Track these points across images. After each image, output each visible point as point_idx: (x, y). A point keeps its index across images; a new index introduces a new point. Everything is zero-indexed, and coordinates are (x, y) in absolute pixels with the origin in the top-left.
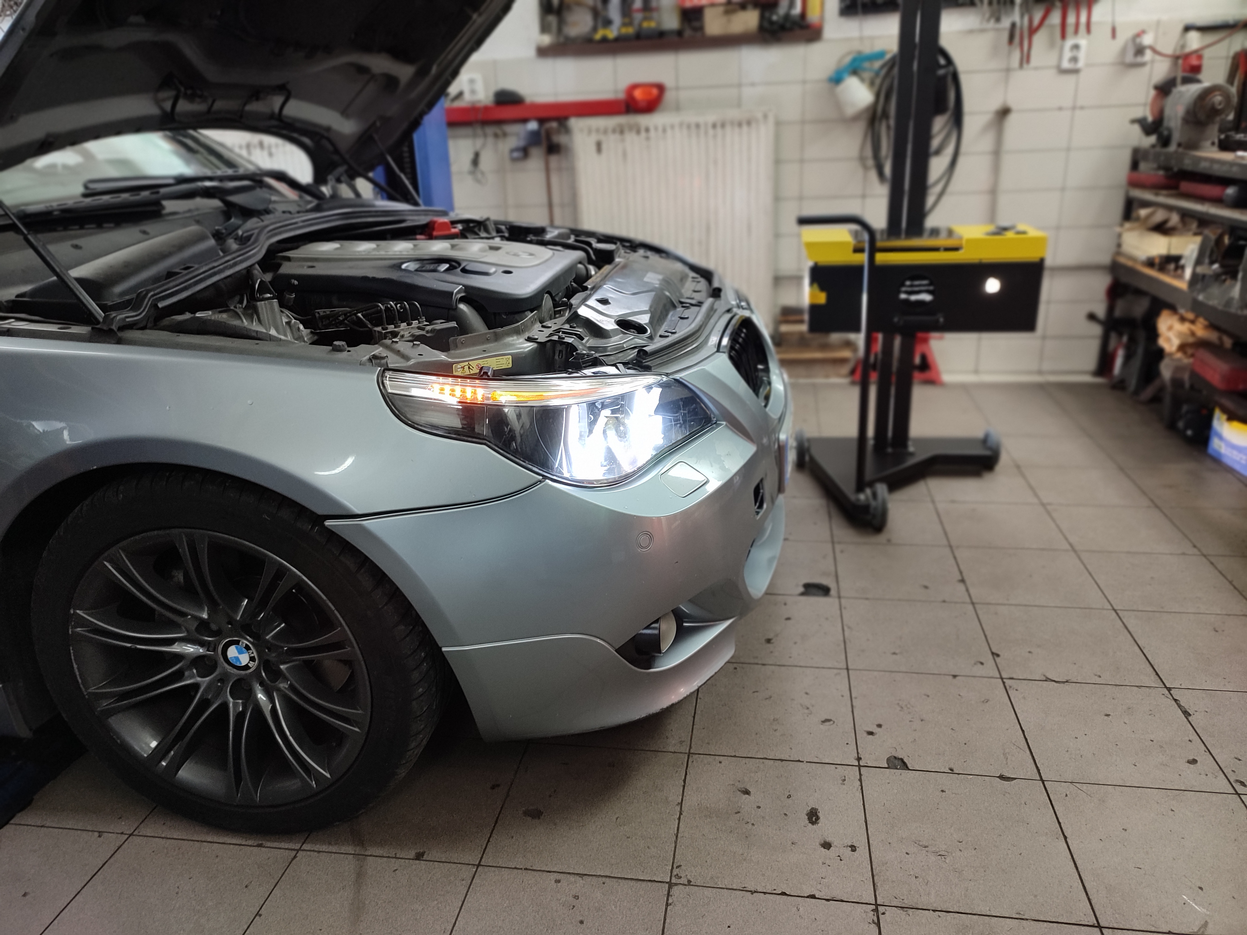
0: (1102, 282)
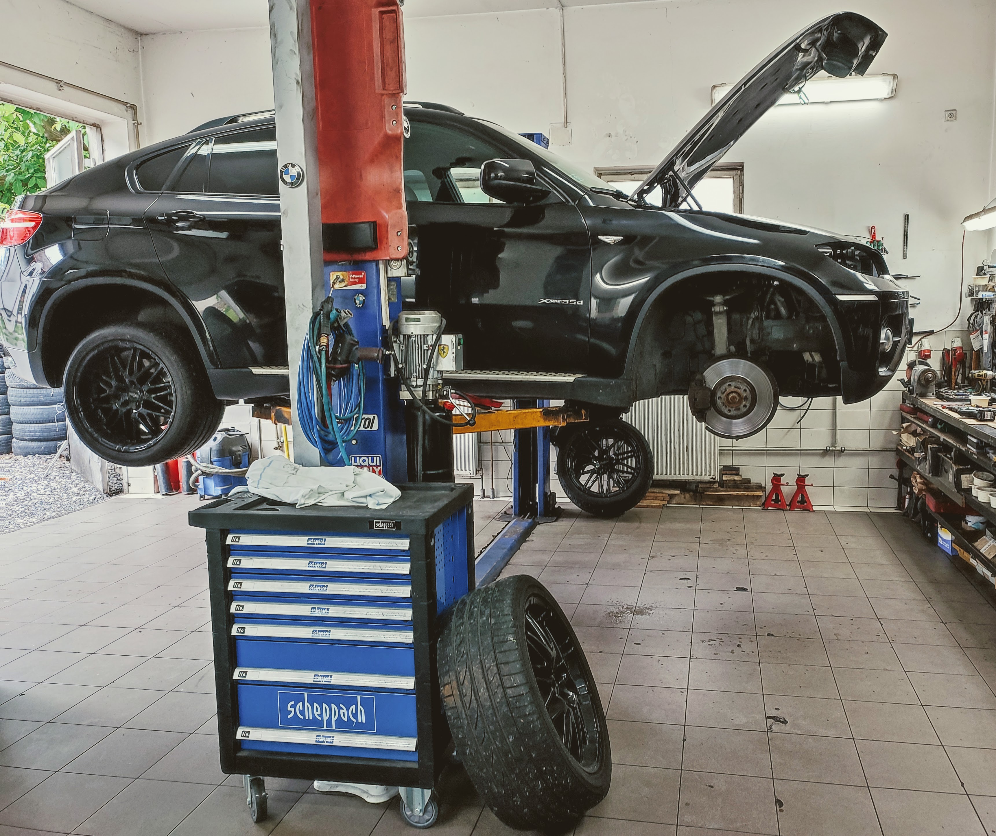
0: (894, 459)
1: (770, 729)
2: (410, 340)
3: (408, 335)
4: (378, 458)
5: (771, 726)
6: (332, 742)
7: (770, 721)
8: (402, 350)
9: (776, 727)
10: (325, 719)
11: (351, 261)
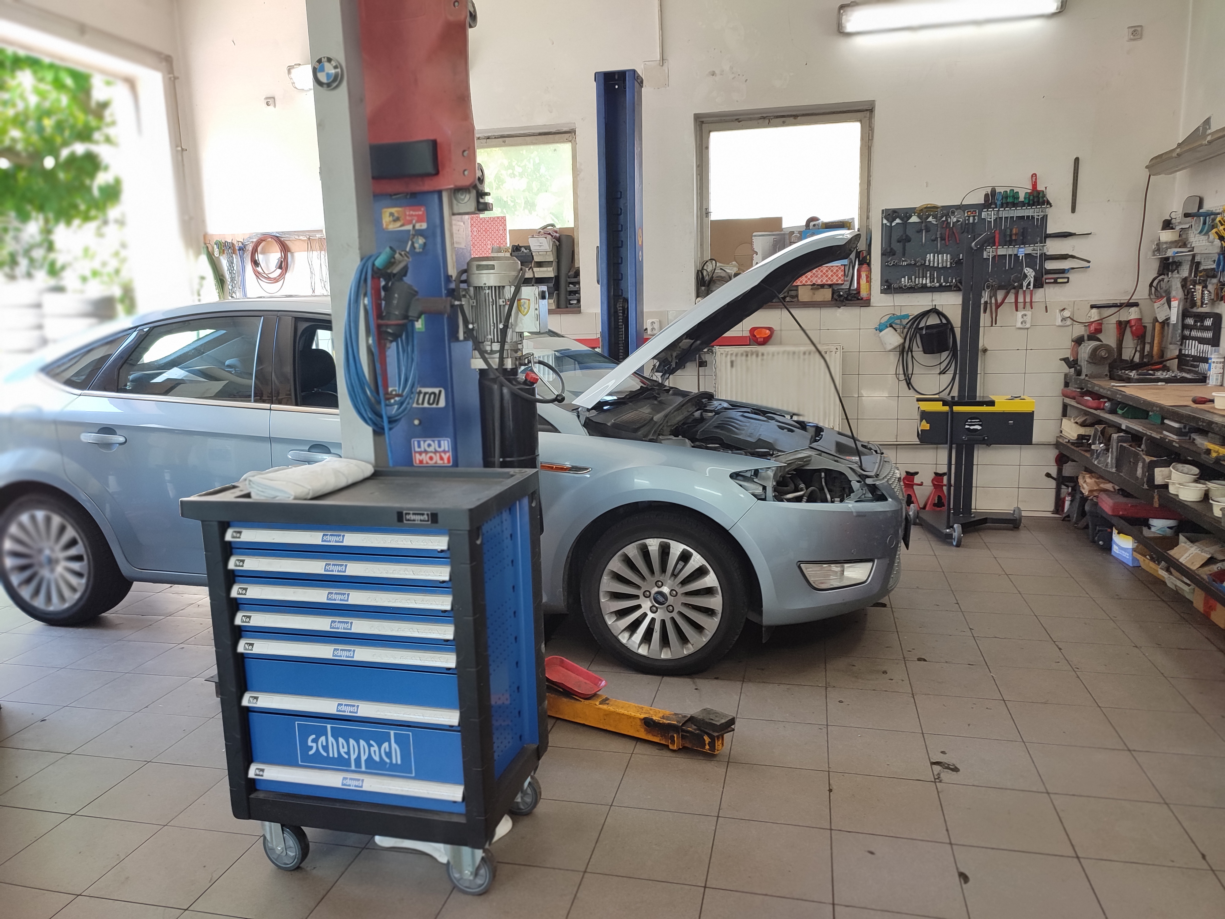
0: (1052, 454)
1: (938, 779)
2: (482, 294)
3: (479, 287)
4: (446, 442)
5: (939, 774)
6: (361, 787)
7: (937, 768)
8: (472, 306)
9: (947, 776)
10: (353, 757)
11: (407, 194)
